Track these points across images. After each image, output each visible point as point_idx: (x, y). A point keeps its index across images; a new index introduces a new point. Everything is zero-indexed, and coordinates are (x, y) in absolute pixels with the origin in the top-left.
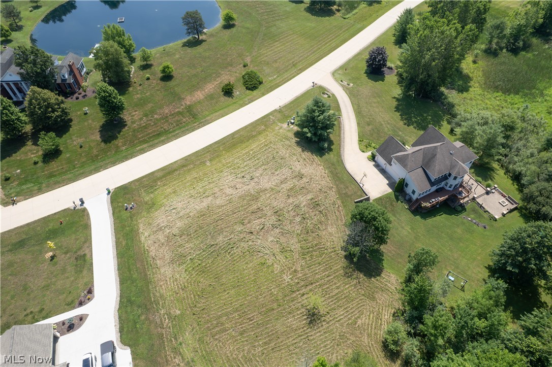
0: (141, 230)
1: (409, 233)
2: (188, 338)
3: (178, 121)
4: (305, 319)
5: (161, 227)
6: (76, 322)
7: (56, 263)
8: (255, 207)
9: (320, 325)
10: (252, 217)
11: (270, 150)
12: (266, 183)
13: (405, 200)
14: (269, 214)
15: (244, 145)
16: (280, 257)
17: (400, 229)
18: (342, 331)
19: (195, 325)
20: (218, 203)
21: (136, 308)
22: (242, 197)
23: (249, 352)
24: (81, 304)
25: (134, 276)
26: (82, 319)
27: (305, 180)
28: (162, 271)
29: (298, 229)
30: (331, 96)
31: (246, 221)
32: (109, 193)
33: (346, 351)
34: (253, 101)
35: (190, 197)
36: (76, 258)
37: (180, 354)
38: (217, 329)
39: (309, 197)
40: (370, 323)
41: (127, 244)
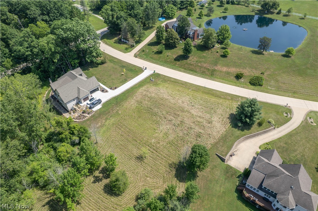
0: (144, 87)
1: (220, 192)
2: (112, 120)
3: (204, 71)
4: (138, 155)
5: (148, 91)
6: (105, 91)
7: (121, 76)
8: (179, 113)
9: (139, 162)
10: (172, 115)
11: (216, 106)
12: (194, 112)
13: (242, 181)
14: (179, 120)
15: (211, 96)
16: (162, 134)
17: (218, 185)
18: (140, 172)
19: (118, 120)
20: (171, 101)
21: (115, 101)
23: (116, 140)
24: (111, 89)
25: (126, 95)
26: (107, 91)
27: (209, 125)
28: (132, 100)
30: (289, 117)
31: (169, 114)
32: (154, 72)
33: (131, 177)
34: (244, 88)
35: (168, 92)
36: (125, 79)
37: (106, 121)
38: (119, 127)
39: (201, 131)
40: (150, 184)
41: (137, 87)
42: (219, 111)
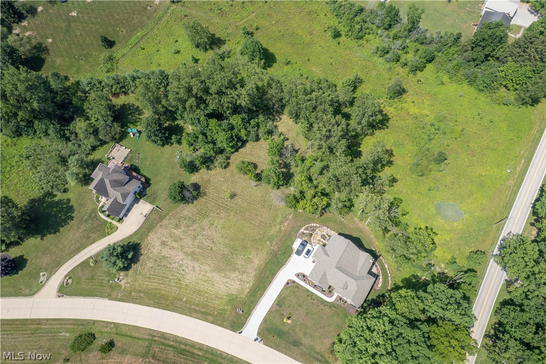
0: (248, 290)
2: (273, 231)
4: (235, 198)
5: (240, 282)
6: (300, 277)
7: (290, 313)
8: (198, 250)
9: (234, 192)
10: (205, 247)
11: (152, 273)
12: (181, 255)
13: (144, 191)
14: (198, 241)
16: (216, 224)
18: (230, 184)
19: (267, 233)
20: (208, 269)
21: (279, 259)
22: (197, 260)
24: (294, 282)
25: (268, 273)
26: (298, 275)
27: (164, 239)
28: (257, 263)
29: (195, 226)
30: (68, 278)
31: (209, 248)
32: (240, 333)
35: (214, 285)
36: (281, 307)
37: (280, 229)
38: (262, 224)
39: (175, 230)
40: (220, 176)
41: (258, 291)
42: (150, 264)
